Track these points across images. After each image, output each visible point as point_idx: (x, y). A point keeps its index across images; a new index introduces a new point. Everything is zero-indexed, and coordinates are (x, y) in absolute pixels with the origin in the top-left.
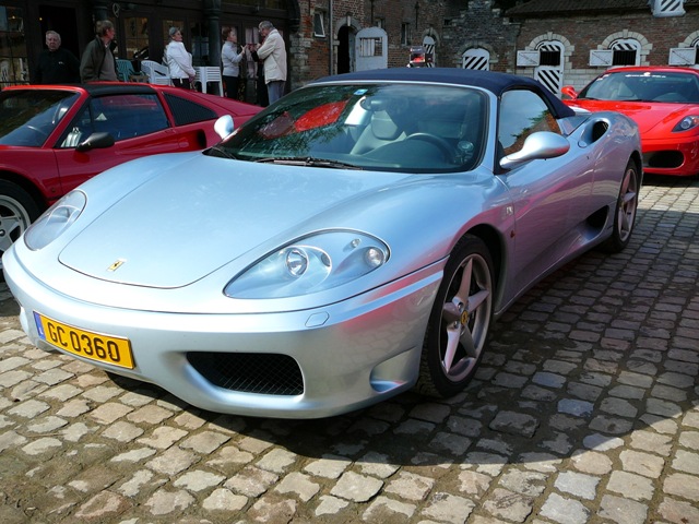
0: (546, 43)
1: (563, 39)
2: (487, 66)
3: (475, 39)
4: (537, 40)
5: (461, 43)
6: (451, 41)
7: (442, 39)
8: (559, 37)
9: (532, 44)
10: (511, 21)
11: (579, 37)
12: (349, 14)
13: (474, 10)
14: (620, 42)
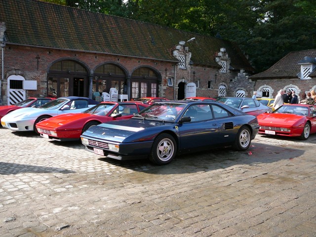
0: (264, 89)
1: (270, 87)
2: (244, 97)
3: (240, 87)
4: (261, 87)
5: (235, 88)
6: (232, 87)
7: (229, 86)
8: (268, 86)
9: (260, 89)
10: (252, 80)
11: (275, 87)
12: (183, 78)
13: (240, 76)
14: (289, 88)
